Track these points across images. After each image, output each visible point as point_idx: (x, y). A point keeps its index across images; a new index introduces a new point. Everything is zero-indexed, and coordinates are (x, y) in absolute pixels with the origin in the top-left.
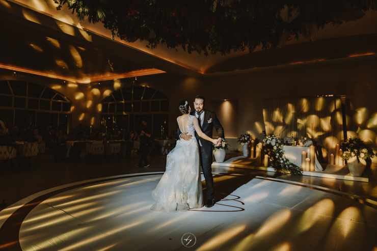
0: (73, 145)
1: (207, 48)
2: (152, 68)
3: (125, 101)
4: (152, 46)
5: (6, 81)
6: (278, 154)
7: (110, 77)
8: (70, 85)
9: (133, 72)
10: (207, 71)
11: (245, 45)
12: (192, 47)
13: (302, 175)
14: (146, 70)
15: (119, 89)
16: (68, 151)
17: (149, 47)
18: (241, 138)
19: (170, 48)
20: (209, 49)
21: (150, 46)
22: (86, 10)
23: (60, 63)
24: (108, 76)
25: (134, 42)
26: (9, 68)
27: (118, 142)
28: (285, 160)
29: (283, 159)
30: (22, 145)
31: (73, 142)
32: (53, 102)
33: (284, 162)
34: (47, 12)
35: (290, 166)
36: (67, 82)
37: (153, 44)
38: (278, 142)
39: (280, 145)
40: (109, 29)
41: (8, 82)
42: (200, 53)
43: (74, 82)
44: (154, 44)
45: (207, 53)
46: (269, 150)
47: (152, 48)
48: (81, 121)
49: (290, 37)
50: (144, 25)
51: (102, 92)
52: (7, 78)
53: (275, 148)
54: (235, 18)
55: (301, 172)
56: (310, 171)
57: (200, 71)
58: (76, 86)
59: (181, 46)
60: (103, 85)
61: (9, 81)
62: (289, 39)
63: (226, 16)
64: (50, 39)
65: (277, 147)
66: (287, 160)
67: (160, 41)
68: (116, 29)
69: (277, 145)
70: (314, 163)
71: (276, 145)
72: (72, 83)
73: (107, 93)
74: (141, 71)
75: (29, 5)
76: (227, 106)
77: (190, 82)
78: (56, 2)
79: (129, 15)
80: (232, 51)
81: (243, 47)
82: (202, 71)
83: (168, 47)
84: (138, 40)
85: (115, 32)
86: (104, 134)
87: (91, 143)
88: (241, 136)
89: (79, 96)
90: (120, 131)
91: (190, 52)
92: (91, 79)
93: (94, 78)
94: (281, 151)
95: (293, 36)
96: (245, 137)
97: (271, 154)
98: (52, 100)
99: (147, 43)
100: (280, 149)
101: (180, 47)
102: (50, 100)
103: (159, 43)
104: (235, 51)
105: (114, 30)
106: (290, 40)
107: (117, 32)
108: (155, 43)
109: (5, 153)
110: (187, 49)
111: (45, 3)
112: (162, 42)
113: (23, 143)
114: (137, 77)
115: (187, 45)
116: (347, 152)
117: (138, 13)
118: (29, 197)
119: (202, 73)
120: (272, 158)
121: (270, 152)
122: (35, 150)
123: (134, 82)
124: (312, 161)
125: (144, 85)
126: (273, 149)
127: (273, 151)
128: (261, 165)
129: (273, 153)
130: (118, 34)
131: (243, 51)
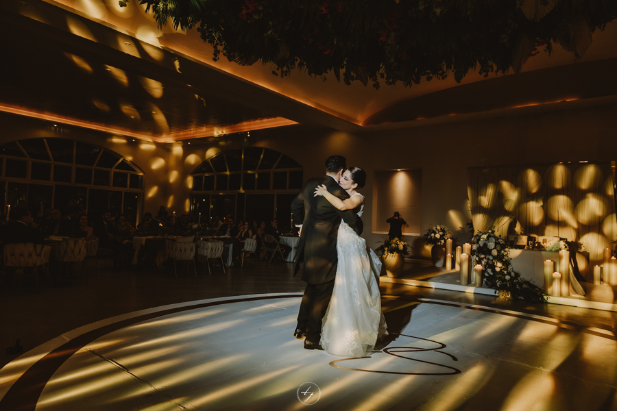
0: (143, 242)
1: (379, 76)
2: (275, 117)
3: (230, 171)
4: (283, 72)
5: (42, 139)
6: (499, 265)
7: (206, 132)
8: (144, 147)
9: (245, 123)
10: (369, 121)
11: (447, 68)
12: (352, 74)
13: (547, 303)
14: (265, 120)
15: (221, 152)
17: (277, 75)
18: (428, 235)
19: (313, 75)
20: (382, 76)
21: (279, 72)
22: (170, 6)
23: (126, 109)
24: (203, 132)
25: (251, 64)
26: (47, 117)
27: (219, 240)
28: (513, 274)
29: (509, 274)
30: (59, 242)
31: (144, 238)
32: (115, 173)
33: (512, 278)
34: (106, 20)
35: (524, 286)
36: (138, 142)
37: (282, 69)
38: (499, 243)
39: (503, 247)
40: (209, 42)
41: (45, 140)
42: (365, 84)
43: (150, 140)
44: (285, 69)
45: (378, 83)
46: (483, 256)
47: (282, 76)
49: (536, 49)
50: (269, 33)
52: (43, 134)
53: (495, 253)
54: (438, 11)
55: (545, 297)
56: (561, 295)
57: (357, 120)
58: (153, 147)
59: (333, 71)
61: (47, 139)
62: (533, 52)
63: (421, 8)
64: (110, 68)
65: (498, 252)
66: (517, 275)
67: (297, 63)
68: (221, 42)
69: (498, 248)
70: (568, 281)
71: (495, 248)
72: (147, 144)
74: (257, 121)
75: (76, 8)
76: (401, 182)
77: (339, 141)
78: (122, 5)
79: (244, 12)
80: (423, 78)
81: (444, 73)
82: (361, 121)
83: (310, 74)
84: (259, 63)
85: (220, 48)
86: (195, 226)
87: (174, 240)
88: (429, 230)
89: (157, 164)
90: (223, 220)
91: (348, 83)
92: (176, 136)
93: (181, 133)
94: (506, 258)
95: (541, 48)
96: (435, 233)
97: (487, 263)
98: (113, 170)
99: (274, 66)
100: (503, 255)
101: (330, 74)
102: (110, 169)
103: (294, 67)
104: (429, 79)
105: (217, 44)
106: (533, 55)
107: (223, 47)
108: (288, 67)
109: (30, 255)
110: (342, 77)
111: (103, 5)
112: (301, 65)
113: (61, 240)
114: (251, 132)
115: (343, 71)
117: (261, 8)
118: (63, 336)
119: (360, 125)
120: (489, 270)
121: (485, 260)
122: (80, 251)
123: (245, 140)
124: (564, 277)
125: (262, 144)
126: (490, 254)
127: (491, 258)
128: (469, 282)
129: (490, 262)
130: (225, 52)
131: (443, 78)
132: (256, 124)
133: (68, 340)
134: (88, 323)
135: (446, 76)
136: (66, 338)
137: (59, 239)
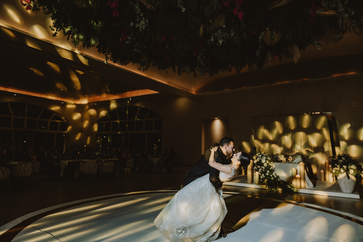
0: (67, 164)
1: (196, 70)
2: (145, 89)
3: (120, 120)
5: (7, 103)
6: (268, 171)
7: (106, 97)
8: (69, 106)
9: (128, 93)
10: (198, 91)
11: (232, 66)
12: (182, 69)
13: (293, 192)
14: (140, 91)
15: (114, 110)
16: (62, 170)
17: (140, 70)
19: (161, 70)
20: (198, 70)
21: (142, 68)
22: (81, 37)
23: (59, 85)
24: (104, 97)
25: (126, 65)
26: (10, 90)
28: (275, 177)
29: (273, 176)
30: (16, 165)
32: (51, 122)
33: (275, 179)
34: (48, 39)
35: (281, 183)
36: (66, 104)
37: (144, 67)
38: (268, 159)
39: (270, 162)
40: (103, 53)
42: (189, 75)
43: (73, 103)
45: (196, 74)
46: (259, 167)
47: (144, 70)
48: (78, 140)
50: (135, 50)
51: (98, 113)
52: (8, 100)
53: (265, 165)
54: (221, 42)
55: (292, 189)
56: (301, 188)
57: (191, 91)
58: (74, 106)
59: (171, 68)
60: (98, 106)
61: (10, 103)
63: (212, 40)
64: (49, 63)
65: (267, 164)
66: (278, 177)
67: (151, 64)
68: (109, 53)
70: (304, 179)
71: (266, 162)
72: (71, 104)
73: (103, 113)
74: (135, 91)
76: (217, 124)
78: (52, 30)
79: (121, 40)
80: (220, 72)
81: (230, 69)
82: (193, 91)
83: (159, 69)
84: (131, 63)
86: (97, 153)
87: (85, 162)
89: (77, 116)
91: (180, 74)
92: (89, 100)
93: (91, 99)
94: (272, 168)
95: (277, 58)
97: (262, 171)
98: (50, 120)
99: (139, 65)
100: (270, 166)
102: (48, 120)
103: (150, 66)
104: (223, 72)
105: (107, 54)
107: (110, 56)
108: (146, 66)
110: (177, 71)
112: (153, 64)
114: (132, 98)
115: (177, 68)
116: (336, 168)
117: (130, 38)
118: (18, 219)
119: (194, 93)
120: (263, 175)
121: (261, 169)
122: (28, 170)
123: (128, 102)
124: (302, 177)
125: (138, 105)
126: (263, 166)
127: (264, 168)
128: (252, 182)
129: (263, 170)
130: (111, 58)
131: (230, 72)
132: (135, 93)
133: (20, 221)
134: (32, 212)
135: (232, 71)
136: (19, 220)
137: (16, 163)
